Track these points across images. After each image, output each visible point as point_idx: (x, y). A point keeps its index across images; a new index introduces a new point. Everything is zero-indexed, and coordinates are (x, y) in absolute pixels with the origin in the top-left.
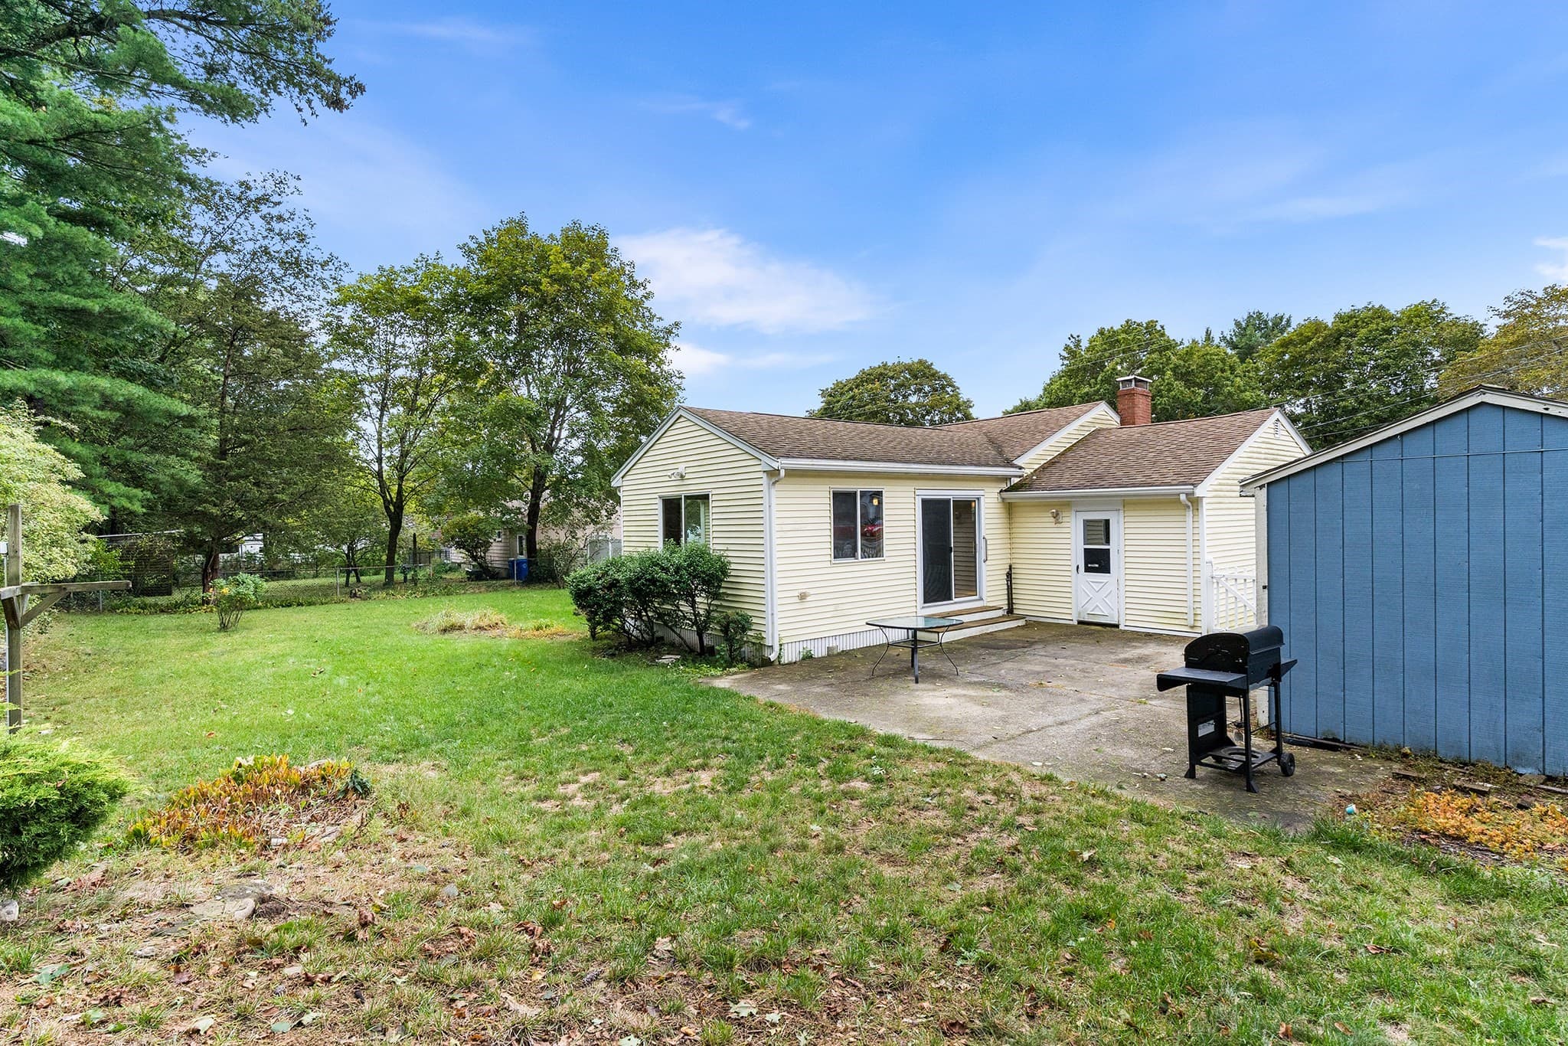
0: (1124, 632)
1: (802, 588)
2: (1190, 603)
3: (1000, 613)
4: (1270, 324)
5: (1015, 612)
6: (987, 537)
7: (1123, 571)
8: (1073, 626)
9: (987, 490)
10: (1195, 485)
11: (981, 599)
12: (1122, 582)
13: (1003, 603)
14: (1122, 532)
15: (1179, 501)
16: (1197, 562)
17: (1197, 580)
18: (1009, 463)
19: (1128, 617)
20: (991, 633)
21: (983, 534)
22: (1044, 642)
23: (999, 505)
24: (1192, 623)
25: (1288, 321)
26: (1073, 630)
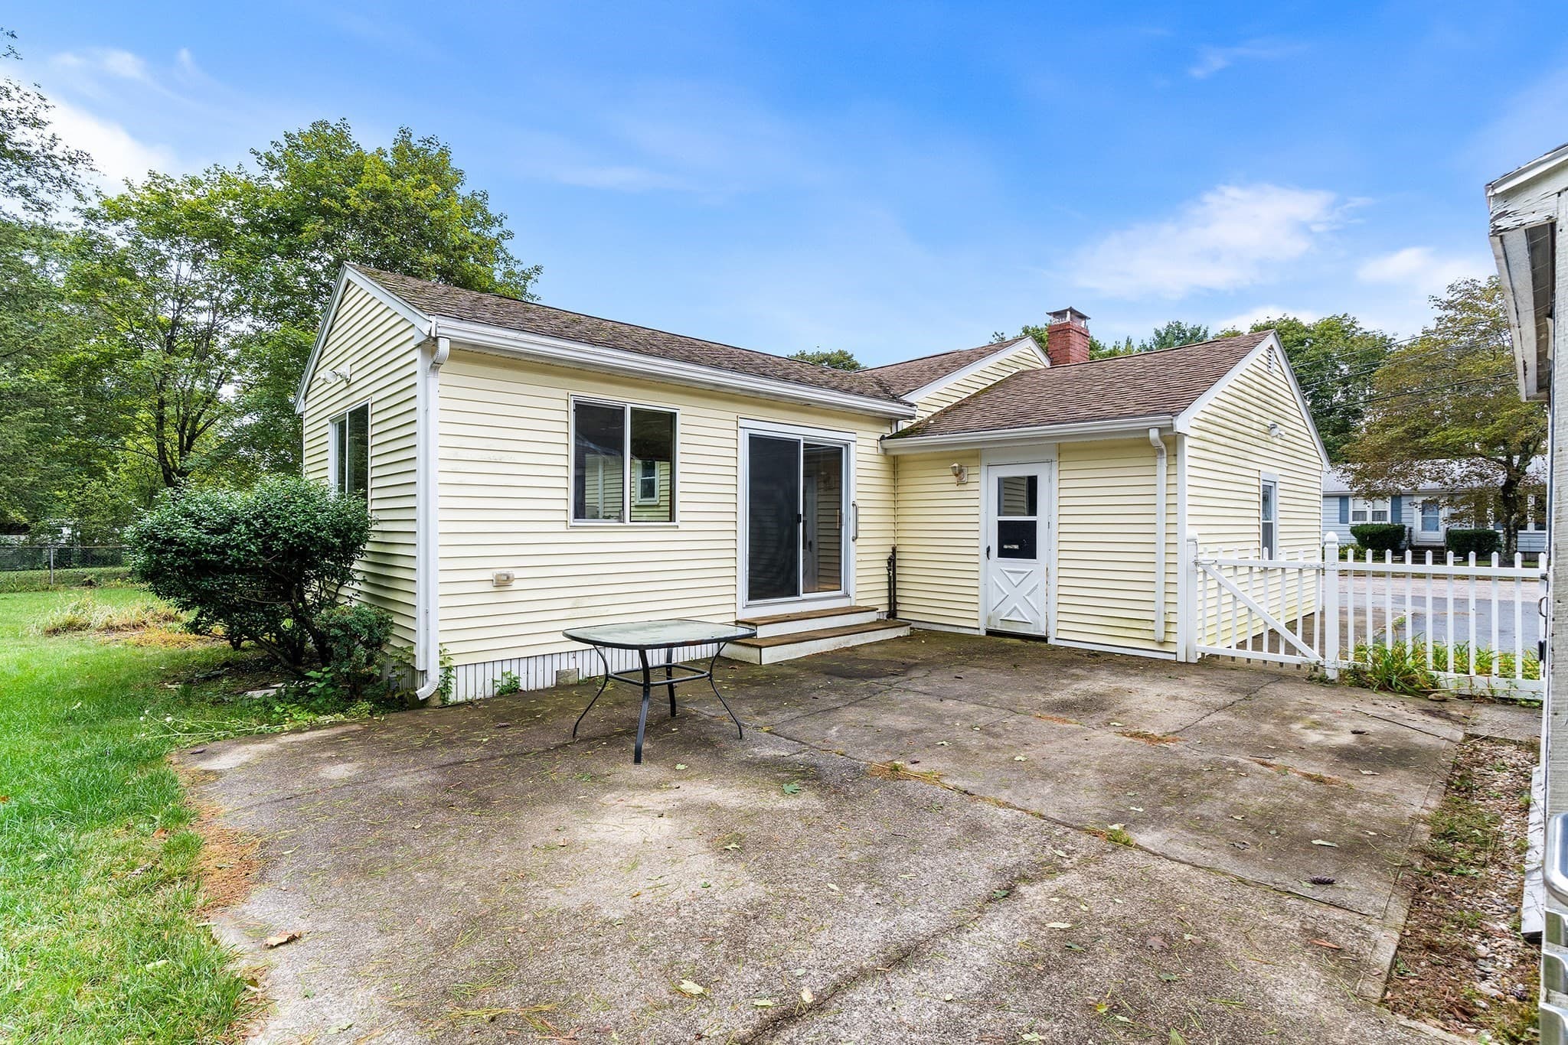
0: (1055, 648)
1: (503, 565)
2: (1159, 605)
3: (872, 617)
4: (1188, 334)
5: (900, 615)
6: (859, 504)
7: (1055, 555)
8: (979, 638)
9: (860, 434)
10: (1174, 414)
11: (847, 596)
12: (1054, 573)
13: (882, 603)
14: (1055, 494)
15: (1146, 443)
16: (1171, 539)
17: (1171, 569)
18: (895, 398)
19: (1062, 626)
20: (853, 649)
21: (853, 498)
22: (930, 665)
23: (879, 459)
24: (1161, 636)
25: (1205, 332)
26: (977, 645)
